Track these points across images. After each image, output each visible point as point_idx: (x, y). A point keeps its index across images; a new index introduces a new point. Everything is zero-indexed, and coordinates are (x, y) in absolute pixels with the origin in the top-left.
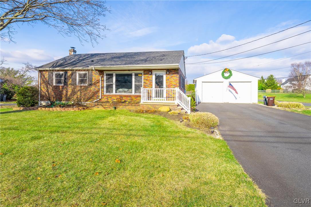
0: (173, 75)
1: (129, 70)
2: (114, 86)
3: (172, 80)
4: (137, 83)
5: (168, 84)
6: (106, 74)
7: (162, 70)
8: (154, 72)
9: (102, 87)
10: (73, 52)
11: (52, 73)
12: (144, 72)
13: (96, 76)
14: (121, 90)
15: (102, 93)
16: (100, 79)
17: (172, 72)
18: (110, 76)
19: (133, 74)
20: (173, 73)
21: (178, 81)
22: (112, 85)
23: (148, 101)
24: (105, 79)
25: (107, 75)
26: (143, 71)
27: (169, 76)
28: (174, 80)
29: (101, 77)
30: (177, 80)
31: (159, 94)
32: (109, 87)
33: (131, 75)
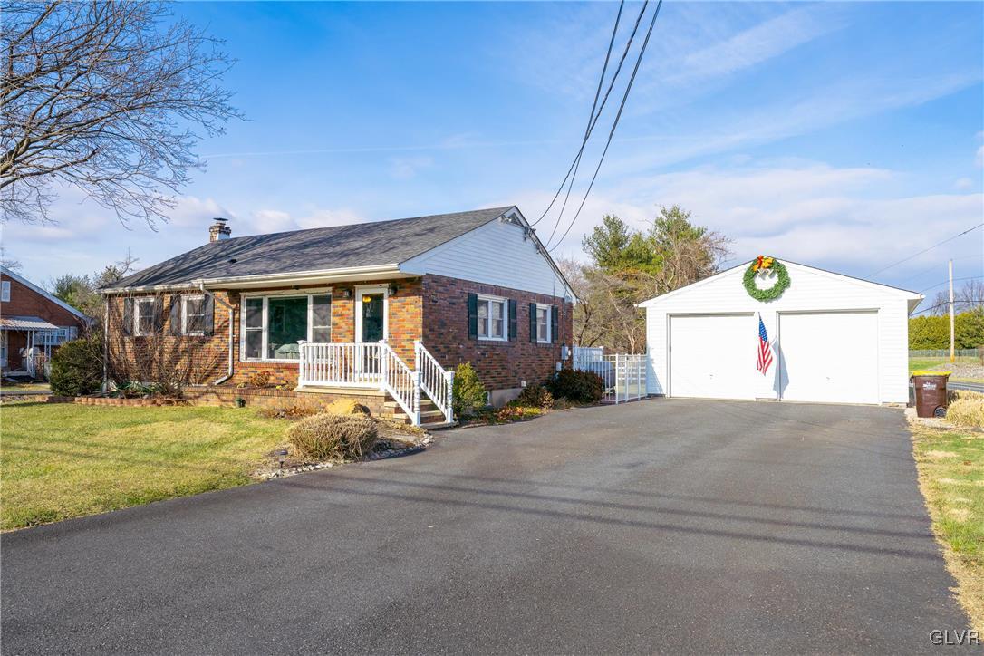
0: (409, 299)
1: (297, 287)
2: (265, 336)
3: (403, 314)
4: (319, 327)
5: (394, 327)
6: (247, 300)
7: (378, 285)
8: (359, 292)
9: (237, 342)
10: (220, 232)
11: (133, 301)
12: (333, 291)
13: (223, 310)
14: (286, 347)
15: (236, 357)
16: (231, 317)
17: (404, 288)
18: (255, 305)
19: (310, 300)
20: (408, 291)
21: (420, 319)
22: (260, 332)
23: (344, 384)
24: (244, 316)
25: (249, 303)
26: (330, 289)
27: (397, 302)
28: (409, 316)
29: (234, 310)
30: (416, 314)
31: (371, 365)
32: (254, 340)
33: (304, 302)
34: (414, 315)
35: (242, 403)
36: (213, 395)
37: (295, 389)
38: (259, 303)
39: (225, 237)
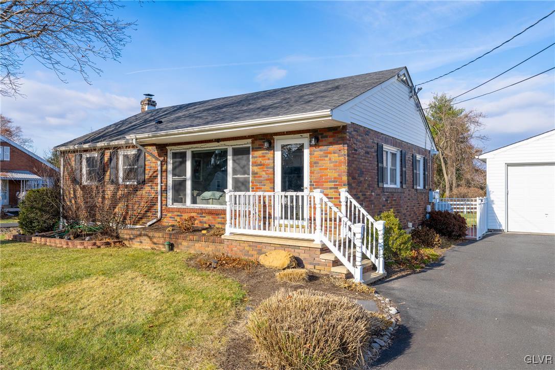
0: (332, 148)
1: (218, 140)
2: (189, 184)
3: (326, 163)
4: (239, 176)
5: (316, 176)
6: (173, 153)
7: (299, 135)
8: (279, 142)
9: (164, 191)
11: (81, 156)
12: (253, 143)
13: (152, 162)
14: (207, 194)
15: (164, 203)
16: (159, 168)
17: (326, 137)
18: (180, 158)
19: (230, 152)
20: (331, 140)
21: (344, 168)
22: (185, 181)
24: (170, 167)
25: (175, 155)
26: (250, 140)
27: (318, 152)
28: (332, 165)
29: (162, 162)
30: (340, 162)
31: (292, 211)
32: (179, 187)
33: (224, 153)
34: (337, 165)
35: (171, 247)
36: (145, 238)
37: (223, 237)
38: (183, 155)
39: (152, 108)
